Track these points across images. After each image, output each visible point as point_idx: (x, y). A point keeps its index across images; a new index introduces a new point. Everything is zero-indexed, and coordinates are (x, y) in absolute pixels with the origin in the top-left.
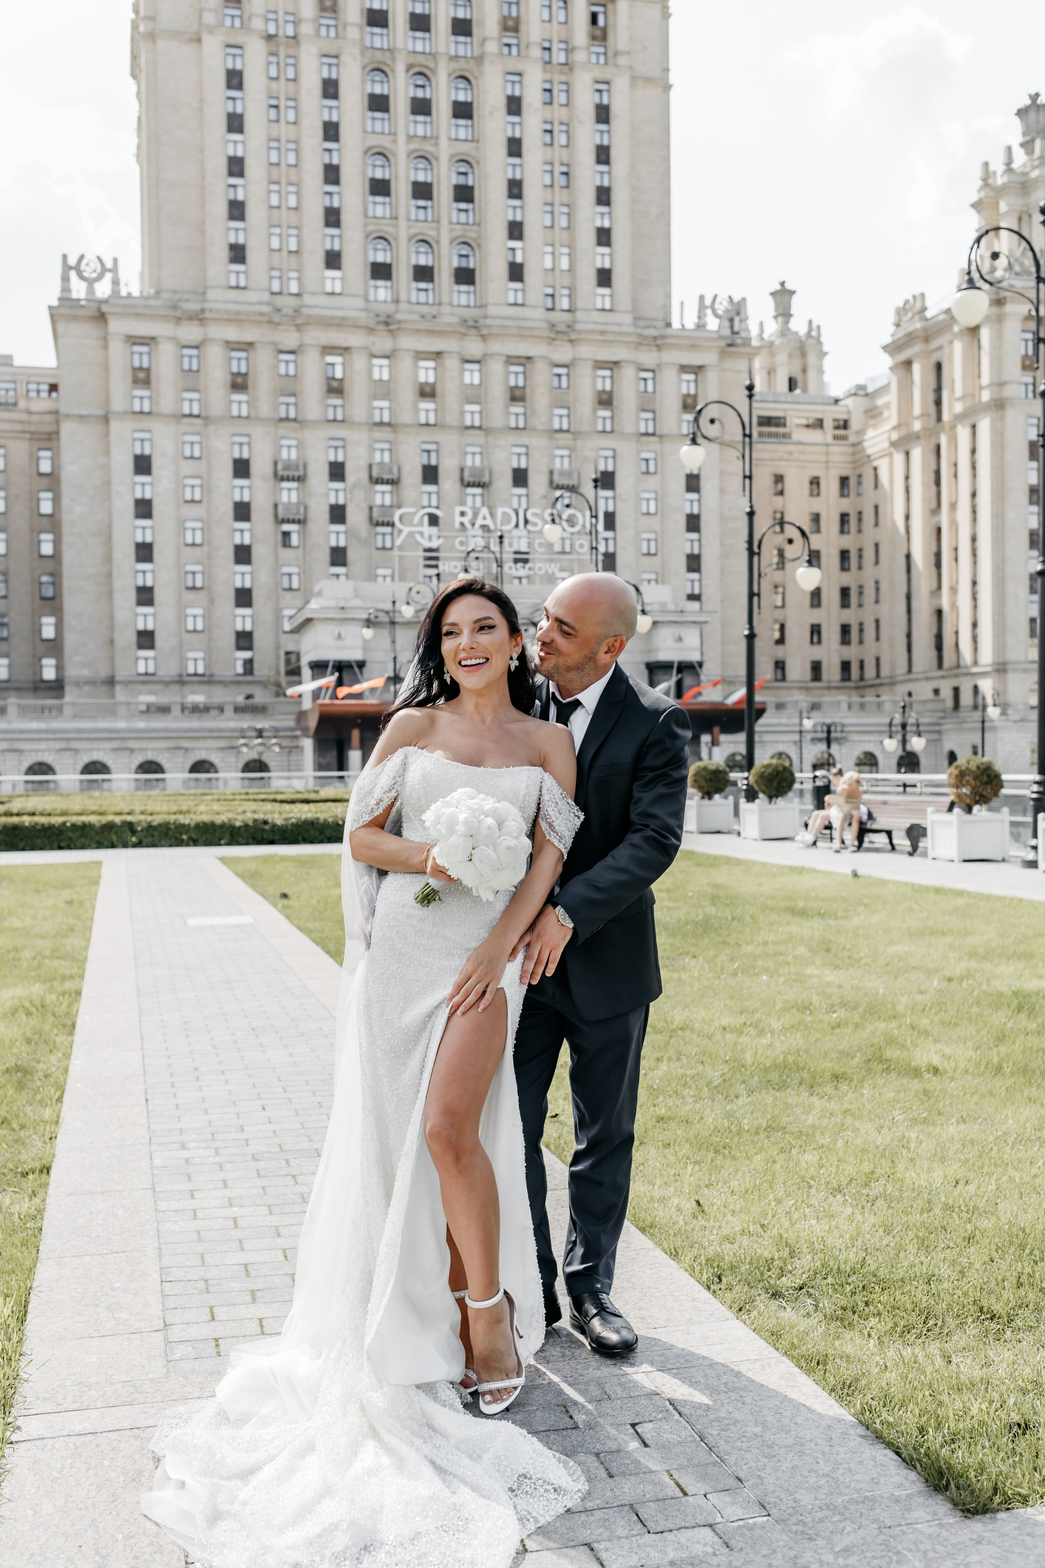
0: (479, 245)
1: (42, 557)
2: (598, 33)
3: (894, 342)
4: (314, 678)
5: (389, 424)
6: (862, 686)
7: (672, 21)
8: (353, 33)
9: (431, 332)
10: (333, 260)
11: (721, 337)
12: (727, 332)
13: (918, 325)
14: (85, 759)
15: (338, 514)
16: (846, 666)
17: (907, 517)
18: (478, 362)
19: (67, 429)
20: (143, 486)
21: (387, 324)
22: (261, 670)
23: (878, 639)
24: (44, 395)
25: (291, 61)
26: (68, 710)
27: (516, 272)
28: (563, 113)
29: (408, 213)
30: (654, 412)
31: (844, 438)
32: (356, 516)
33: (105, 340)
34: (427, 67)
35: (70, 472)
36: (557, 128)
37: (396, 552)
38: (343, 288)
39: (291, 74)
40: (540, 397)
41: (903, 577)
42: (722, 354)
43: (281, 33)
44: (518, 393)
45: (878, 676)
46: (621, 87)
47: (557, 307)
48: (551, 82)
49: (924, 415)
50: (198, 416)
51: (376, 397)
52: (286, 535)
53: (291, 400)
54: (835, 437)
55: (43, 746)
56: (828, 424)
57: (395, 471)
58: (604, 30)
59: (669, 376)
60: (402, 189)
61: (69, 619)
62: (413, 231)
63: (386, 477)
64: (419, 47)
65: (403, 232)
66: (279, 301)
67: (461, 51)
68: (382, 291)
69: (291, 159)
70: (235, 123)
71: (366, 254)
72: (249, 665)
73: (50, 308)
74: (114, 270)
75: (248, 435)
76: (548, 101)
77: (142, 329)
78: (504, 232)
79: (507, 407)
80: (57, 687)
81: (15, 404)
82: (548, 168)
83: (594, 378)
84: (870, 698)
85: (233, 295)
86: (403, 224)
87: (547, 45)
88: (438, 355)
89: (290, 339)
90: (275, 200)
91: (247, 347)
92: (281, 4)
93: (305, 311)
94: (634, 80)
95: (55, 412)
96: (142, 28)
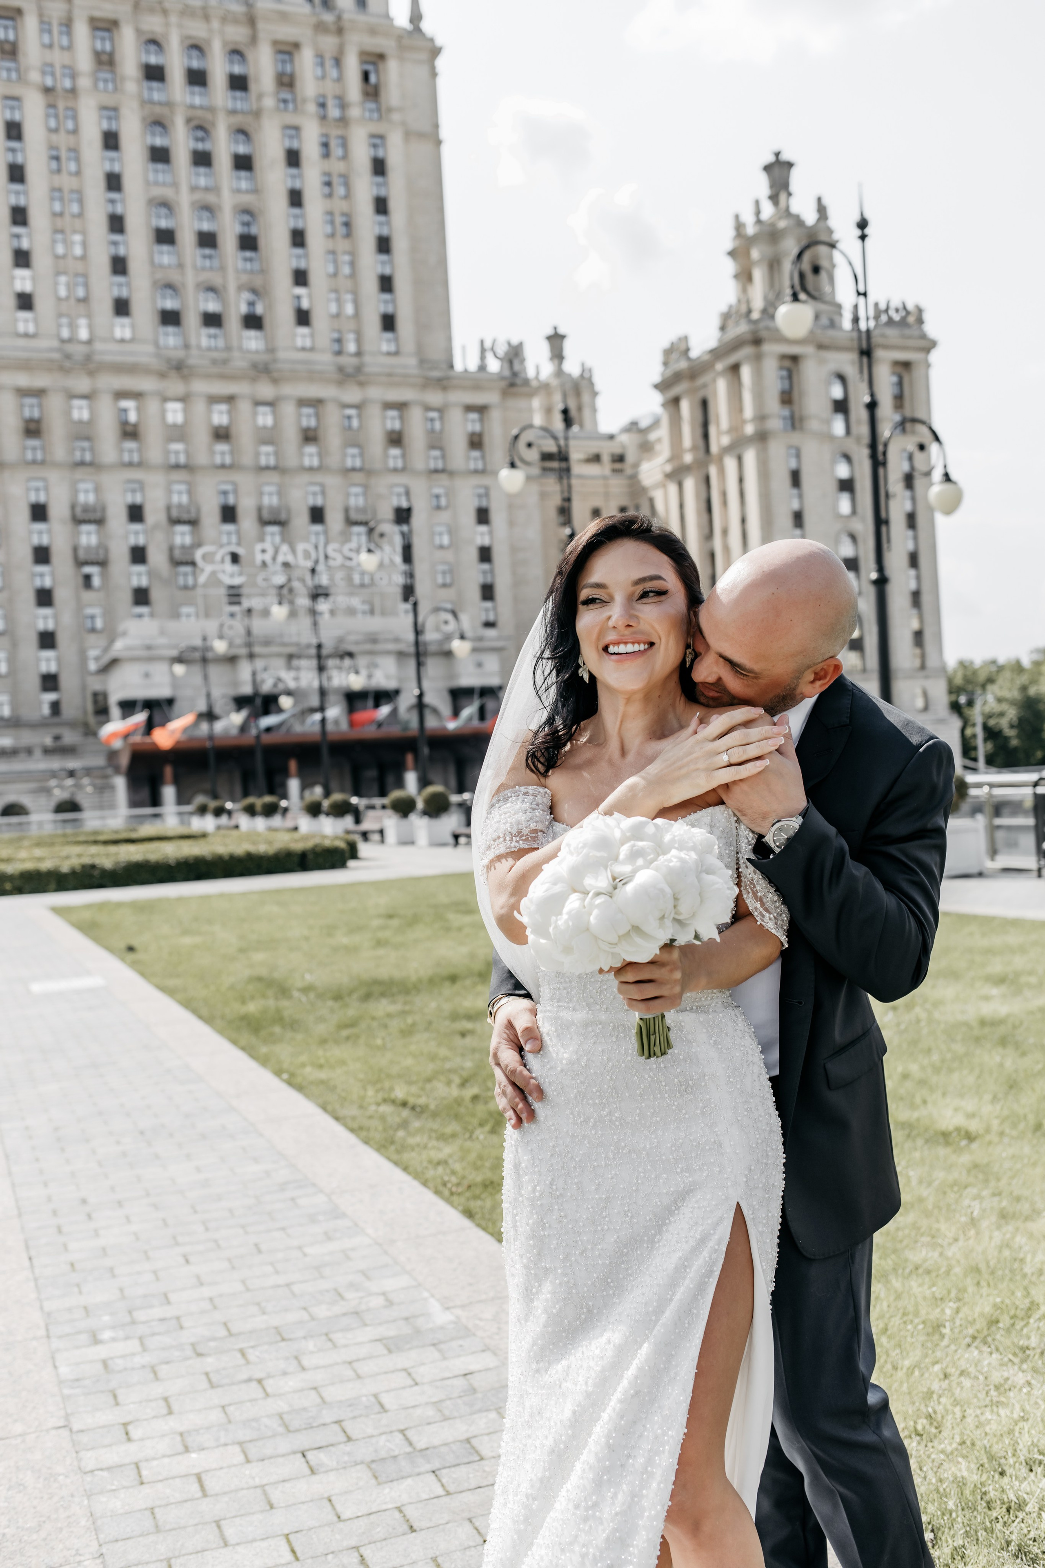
0: (266, 293)
3: (663, 381)
4: (124, 717)
5: (185, 467)
7: (440, 80)
8: (131, 87)
9: (223, 377)
10: (122, 307)
11: (503, 378)
12: (507, 373)
13: (683, 365)
15: (138, 555)
18: (271, 404)
21: (178, 369)
22: (69, 711)
25: (69, 113)
28: (340, 167)
29: (194, 261)
30: (441, 449)
31: (620, 471)
32: (157, 557)
34: (204, 121)
36: (336, 180)
37: (199, 591)
38: (133, 333)
39: (69, 125)
40: (333, 437)
42: (504, 394)
43: (59, 86)
44: (311, 434)
46: (396, 141)
47: (345, 350)
48: (326, 136)
49: (694, 448)
51: (171, 439)
52: (87, 578)
53: (86, 444)
54: (614, 471)
56: (606, 458)
57: (193, 510)
58: (377, 88)
59: (456, 416)
60: (187, 238)
62: (200, 279)
63: (185, 517)
64: (197, 101)
65: (189, 280)
66: (69, 348)
67: (239, 105)
68: (170, 338)
69: (75, 208)
70: (17, 174)
71: (154, 302)
72: (55, 707)
75: (44, 480)
76: (324, 152)
78: (289, 279)
79: (300, 447)
82: (328, 218)
83: (384, 418)
85: (22, 342)
86: (189, 273)
87: (321, 100)
88: (230, 399)
89: (83, 384)
90: (60, 250)
91: (39, 393)
92: (58, 58)
93: (97, 358)
94: (408, 135)
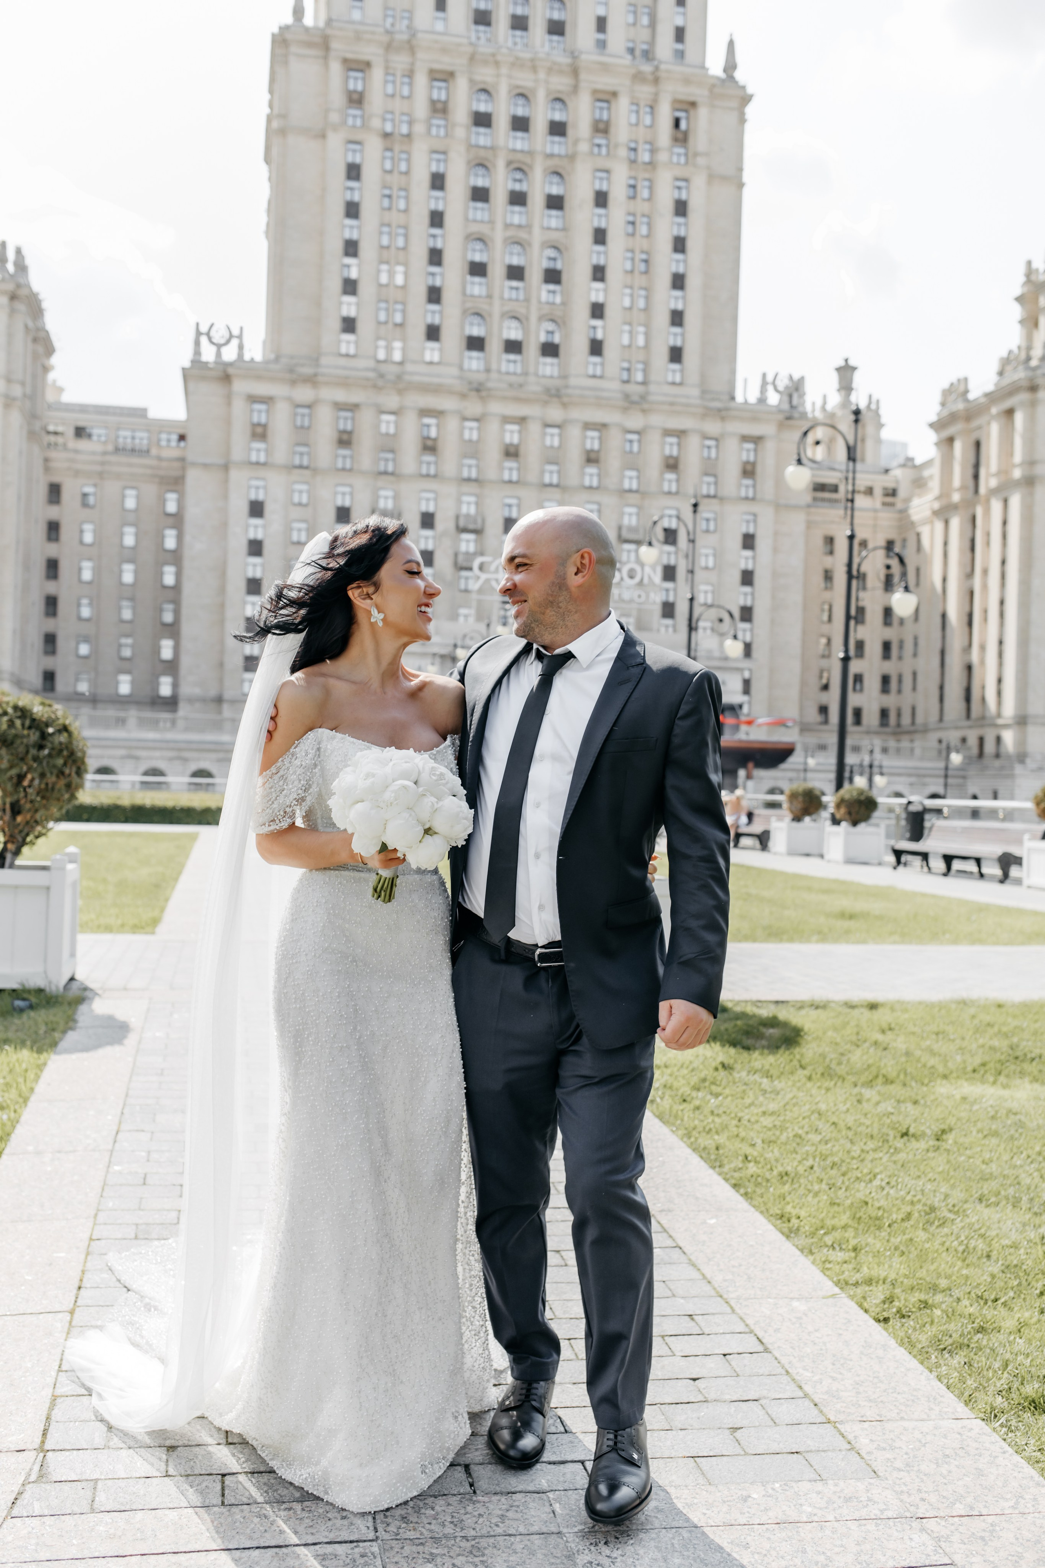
0: (564, 323)
1: (165, 587)
2: (680, 136)
3: (939, 420)
5: (476, 480)
6: (899, 732)
7: (748, 127)
8: (460, 132)
9: (517, 400)
10: (433, 333)
11: (781, 411)
12: (786, 406)
13: (960, 406)
14: (194, 767)
16: (884, 713)
17: (944, 580)
18: (558, 426)
19: (193, 476)
20: (256, 529)
21: (478, 390)
23: (914, 689)
24: (174, 444)
25: (404, 156)
26: (180, 723)
27: (596, 348)
28: (645, 207)
29: (502, 292)
30: (715, 476)
31: (892, 505)
32: (443, 561)
33: (229, 399)
34: (524, 163)
35: (193, 513)
36: (639, 220)
37: (474, 596)
38: (441, 357)
39: (403, 167)
40: (613, 460)
41: (938, 634)
42: (781, 426)
43: (397, 131)
44: (593, 456)
45: (913, 723)
46: (699, 182)
47: (632, 379)
48: (635, 178)
49: (963, 488)
50: (307, 468)
51: (465, 456)
53: (390, 456)
54: (884, 504)
55: (157, 754)
56: (878, 492)
57: (479, 521)
58: (686, 134)
59: (731, 446)
60: (497, 271)
61: (186, 644)
62: (506, 308)
63: (471, 526)
64: (519, 145)
65: (497, 309)
66: (384, 368)
67: (556, 150)
68: (474, 361)
69: (400, 242)
70: (352, 210)
71: (462, 328)
73: (184, 369)
74: (240, 337)
75: (351, 486)
76: (631, 194)
77: (262, 389)
78: (586, 311)
79: (583, 468)
80: (172, 703)
81: (148, 451)
82: (629, 255)
83: (663, 444)
84: (905, 744)
85: (343, 362)
86: (497, 303)
87: (633, 145)
88: (522, 421)
89: (392, 401)
90: (384, 279)
91: (353, 408)
92: (398, 105)
93: (407, 378)
94: (712, 178)
95: (182, 460)
96: (275, 124)
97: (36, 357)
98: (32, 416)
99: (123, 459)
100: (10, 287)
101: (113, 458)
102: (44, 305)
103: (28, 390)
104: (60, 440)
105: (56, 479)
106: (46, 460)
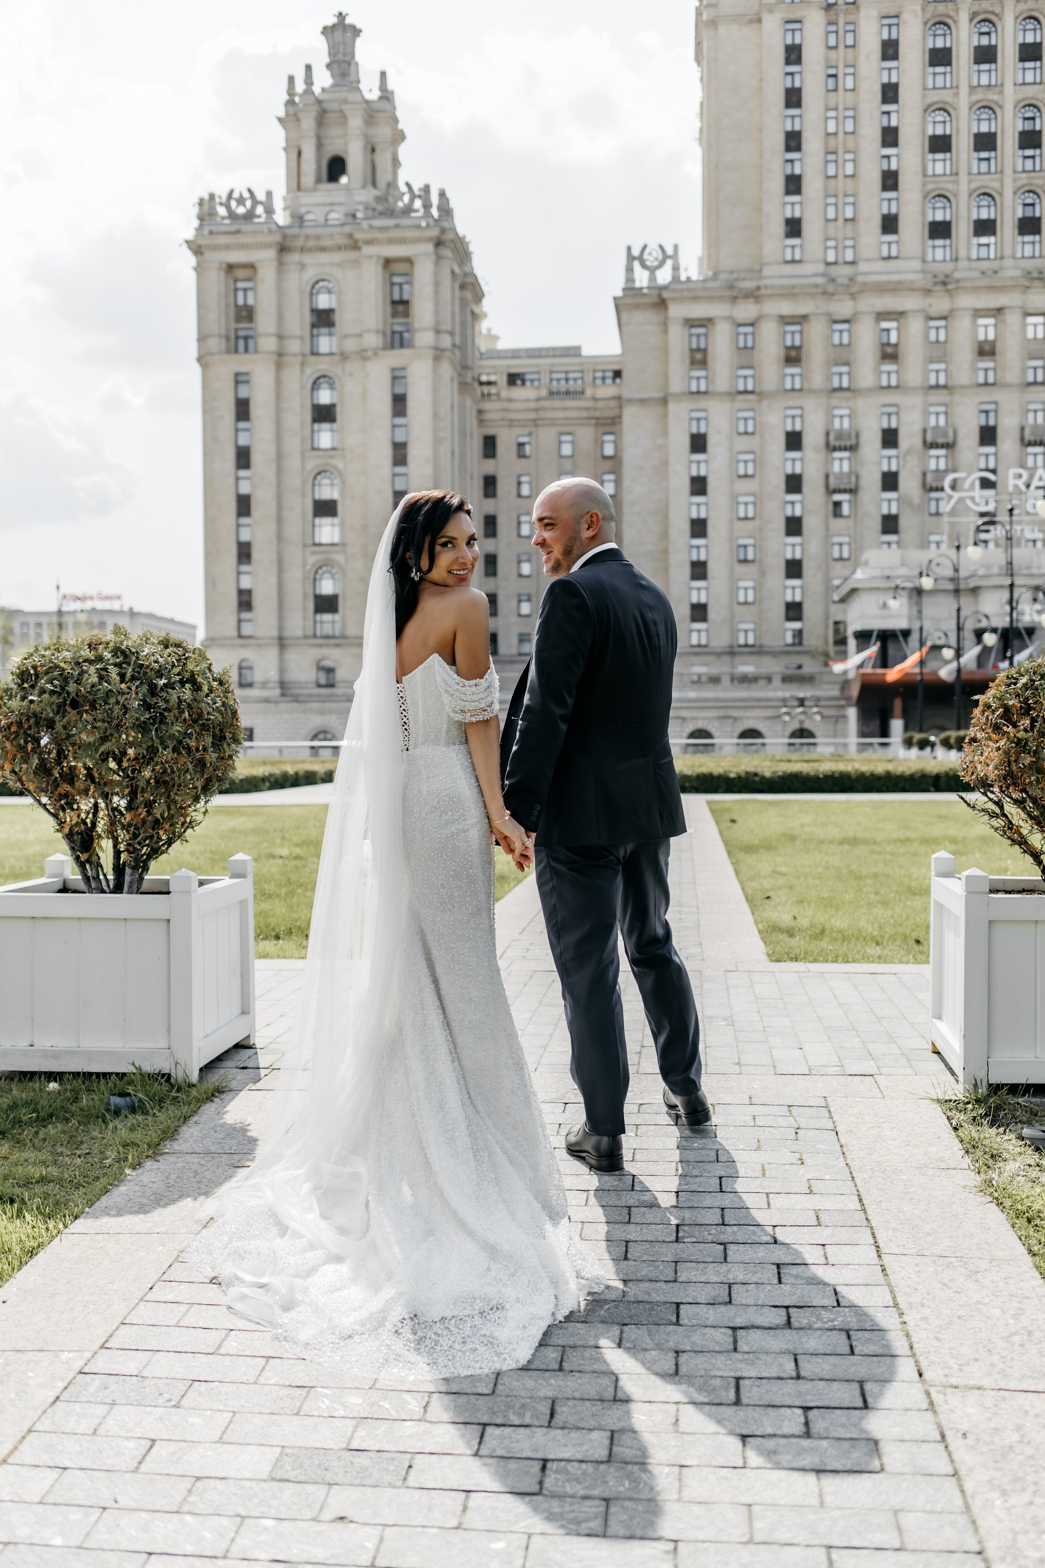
4: (860, 650)
5: (945, 387)
9: (992, 288)
15: (890, 481)
19: (629, 414)
20: (699, 464)
21: (944, 284)
22: (811, 640)
24: (609, 381)
25: (851, 27)
29: (970, 167)
32: (909, 483)
33: (665, 326)
34: (993, 13)
35: (631, 455)
37: (946, 519)
38: (900, 250)
39: (850, 41)
50: (752, 392)
51: (932, 360)
52: (837, 505)
53: (845, 369)
57: (951, 434)
60: (963, 143)
62: (974, 185)
63: (941, 440)
65: (963, 187)
66: (834, 271)
68: (939, 250)
69: (850, 126)
70: (794, 98)
71: (924, 214)
72: (799, 634)
73: (615, 299)
74: (675, 256)
75: (801, 408)
77: (699, 311)
81: (583, 392)
85: (788, 269)
86: (963, 179)
88: (998, 312)
89: (845, 308)
90: (832, 170)
91: (802, 319)
93: (860, 279)
95: (618, 398)
96: (705, 17)
97: (464, 303)
98: (464, 367)
99: (557, 403)
100: (435, 232)
101: (547, 404)
102: (472, 248)
103: (458, 341)
104: (493, 390)
105: (490, 431)
106: (480, 412)
